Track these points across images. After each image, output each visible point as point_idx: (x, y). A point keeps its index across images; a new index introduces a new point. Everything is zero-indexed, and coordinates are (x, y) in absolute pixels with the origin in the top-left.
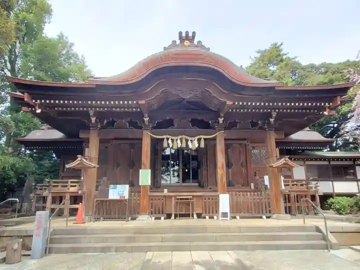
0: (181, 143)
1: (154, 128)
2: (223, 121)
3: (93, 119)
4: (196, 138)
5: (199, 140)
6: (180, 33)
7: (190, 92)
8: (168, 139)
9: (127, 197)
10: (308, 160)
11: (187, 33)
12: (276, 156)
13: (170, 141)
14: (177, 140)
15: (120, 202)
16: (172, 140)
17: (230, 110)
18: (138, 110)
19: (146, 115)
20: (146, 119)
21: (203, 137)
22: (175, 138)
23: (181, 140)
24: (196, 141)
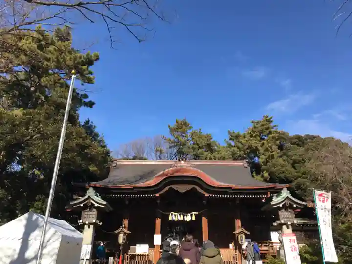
0: (180, 217)
8: (172, 214)
13: (173, 216)
16: (175, 215)
21: (193, 213)
22: (176, 214)
23: (180, 215)
24: (190, 216)
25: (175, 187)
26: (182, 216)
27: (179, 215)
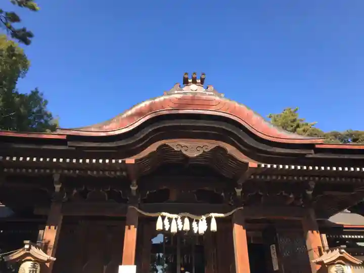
0: (183, 224)
1: (145, 201)
2: (242, 192)
3: (58, 187)
4: (204, 217)
5: (209, 221)
7: (198, 149)
13: (166, 221)
14: (176, 219)
16: (170, 220)
17: (252, 177)
18: (124, 174)
19: (135, 182)
20: (134, 188)
21: (213, 216)
22: (174, 216)
23: (183, 219)
24: (204, 222)
25: (176, 144)
26: (187, 221)
27: (179, 221)
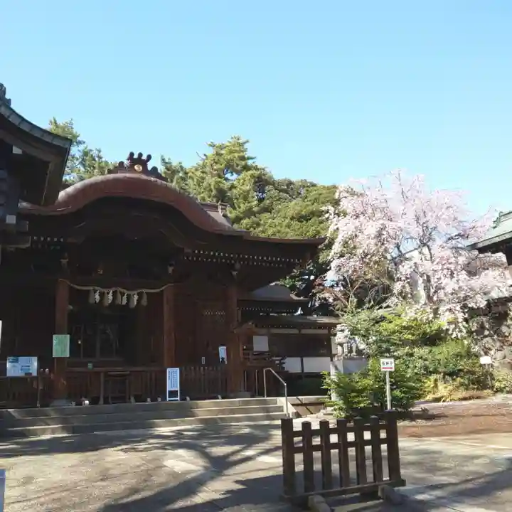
2: (173, 270)
4: (137, 292)
5: (140, 295)
6: (132, 154)
8: (95, 292)
9: (35, 374)
10: (273, 327)
11: (140, 155)
12: (238, 321)
13: (97, 295)
14: (108, 293)
15: (25, 380)
16: (101, 294)
17: (185, 258)
18: (59, 247)
19: (66, 255)
21: (145, 291)
22: (106, 290)
